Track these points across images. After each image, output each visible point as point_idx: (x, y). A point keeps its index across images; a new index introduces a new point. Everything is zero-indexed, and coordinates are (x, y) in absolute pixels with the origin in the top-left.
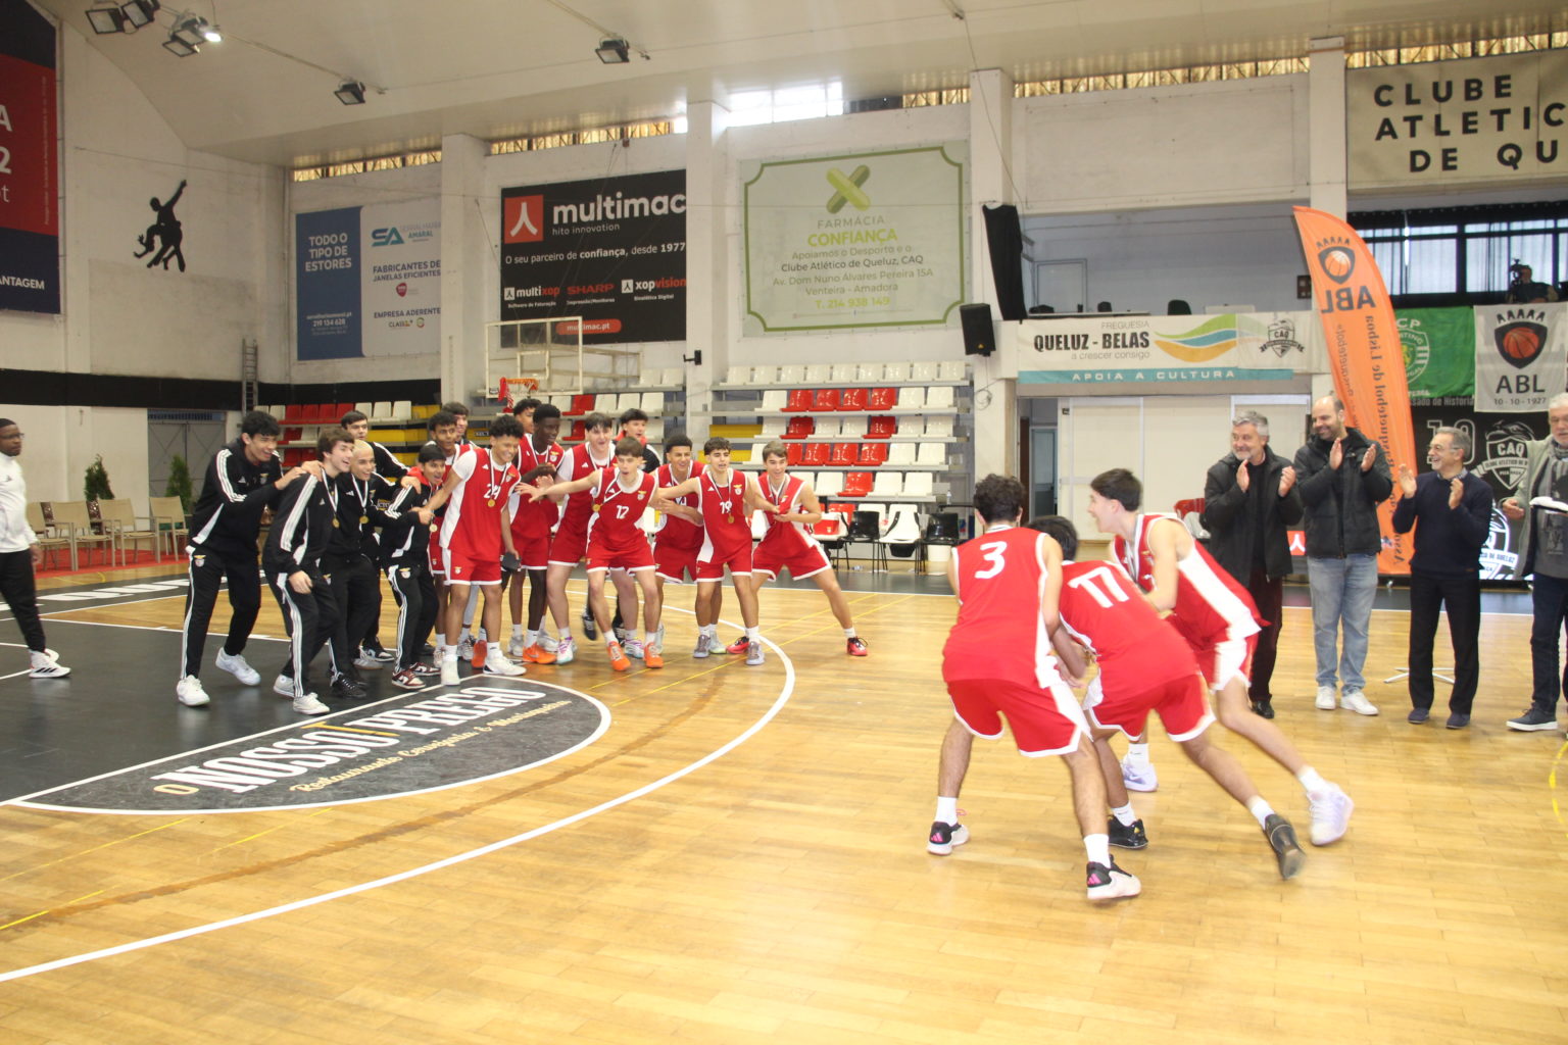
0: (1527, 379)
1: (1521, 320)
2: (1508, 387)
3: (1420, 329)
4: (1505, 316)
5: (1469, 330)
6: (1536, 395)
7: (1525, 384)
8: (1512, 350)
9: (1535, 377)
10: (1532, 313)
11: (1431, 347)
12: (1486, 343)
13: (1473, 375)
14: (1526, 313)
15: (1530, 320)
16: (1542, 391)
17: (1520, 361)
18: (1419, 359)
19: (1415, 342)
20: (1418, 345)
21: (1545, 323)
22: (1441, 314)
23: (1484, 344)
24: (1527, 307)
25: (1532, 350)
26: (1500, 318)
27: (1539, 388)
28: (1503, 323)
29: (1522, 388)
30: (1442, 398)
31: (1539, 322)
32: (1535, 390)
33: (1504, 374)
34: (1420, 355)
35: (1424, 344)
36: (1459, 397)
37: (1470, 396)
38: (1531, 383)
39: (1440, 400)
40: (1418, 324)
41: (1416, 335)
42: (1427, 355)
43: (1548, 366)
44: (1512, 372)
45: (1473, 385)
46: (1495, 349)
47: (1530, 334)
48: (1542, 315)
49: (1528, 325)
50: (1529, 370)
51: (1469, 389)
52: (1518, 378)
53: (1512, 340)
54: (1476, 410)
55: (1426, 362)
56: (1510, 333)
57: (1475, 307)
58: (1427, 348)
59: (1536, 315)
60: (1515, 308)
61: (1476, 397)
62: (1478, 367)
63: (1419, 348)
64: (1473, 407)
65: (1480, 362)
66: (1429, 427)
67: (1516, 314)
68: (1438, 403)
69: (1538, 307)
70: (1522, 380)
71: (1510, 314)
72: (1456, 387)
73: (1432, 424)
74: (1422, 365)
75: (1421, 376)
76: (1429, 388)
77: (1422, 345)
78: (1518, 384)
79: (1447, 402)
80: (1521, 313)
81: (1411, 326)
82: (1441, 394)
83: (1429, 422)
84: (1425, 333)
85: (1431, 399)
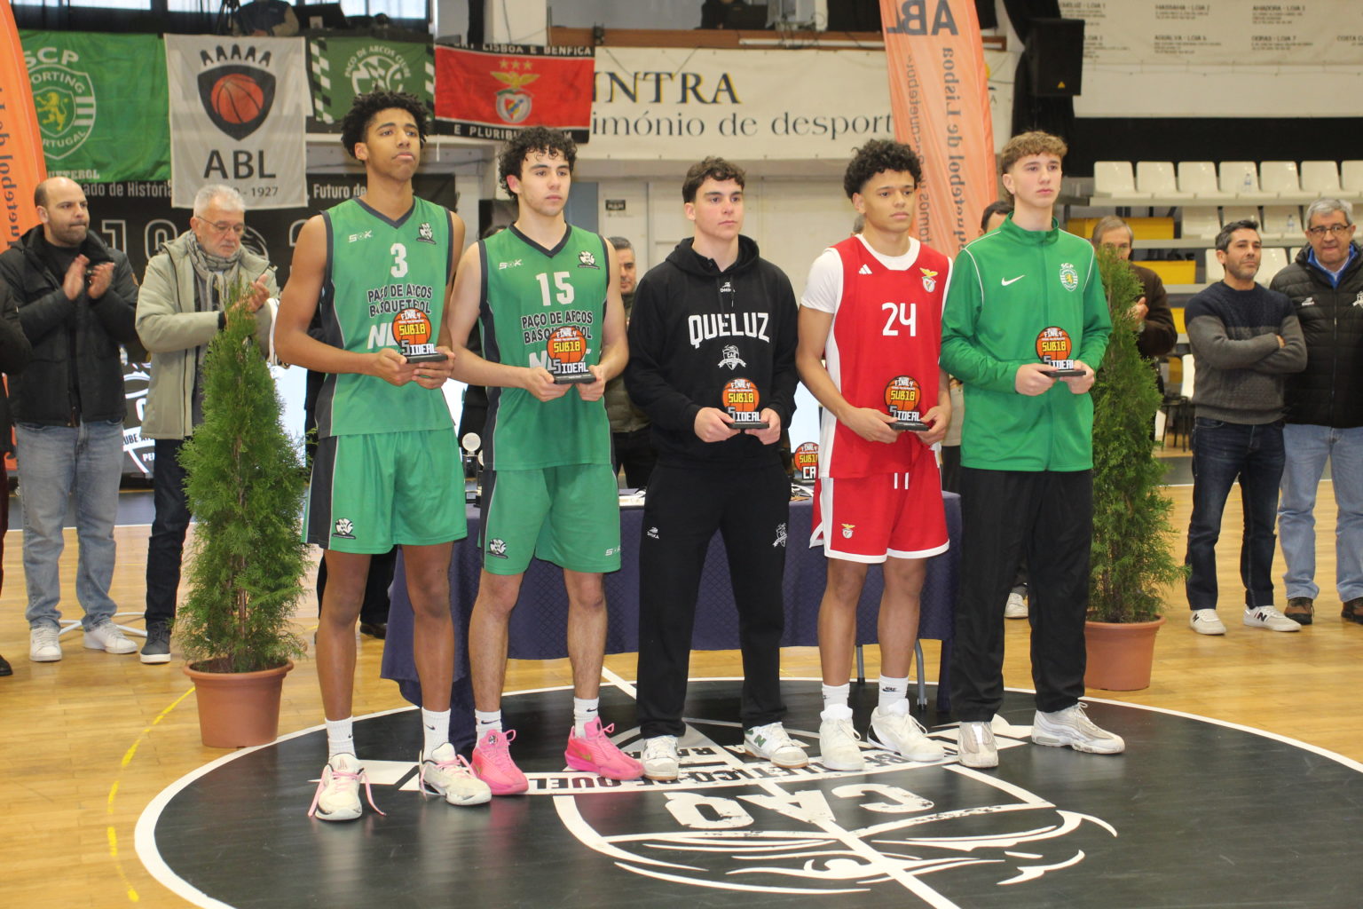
0: (250, 157)
1: (236, 61)
2: (222, 168)
3: (79, 66)
4: (213, 54)
5: (158, 70)
6: (264, 183)
7: (246, 164)
8: (224, 109)
9: (261, 154)
10: (252, 52)
11: (97, 99)
12: (185, 98)
13: (168, 145)
14: (244, 52)
15: (250, 63)
16: (273, 176)
17: (239, 129)
18: (79, 117)
19: (72, 89)
20: (76, 94)
21: (271, 68)
22: (112, 44)
23: (183, 100)
24: (245, 42)
25: (254, 112)
26: (205, 56)
27: (267, 171)
28: (210, 66)
29: (243, 170)
30: (124, 184)
31: (262, 66)
32: (262, 175)
33: (215, 148)
34: (81, 111)
35: (86, 93)
36: (152, 183)
37: (162, 182)
38: (255, 163)
39: (120, 188)
40: (75, 58)
41: (72, 76)
42: (93, 111)
43: (279, 137)
44: (227, 145)
45: (167, 163)
46: (199, 107)
47: (252, 86)
48: (267, 57)
49: (247, 71)
50: (252, 143)
51: (162, 170)
52: (236, 154)
53: (224, 93)
54: (174, 204)
55: (91, 122)
56: (221, 82)
57: (166, 36)
58: (92, 100)
59: (259, 55)
60: (227, 42)
61: (173, 183)
62: (174, 135)
63: (79, 100)
64: (169, 199)
65: (178, 127)
66: (104, 230)
67: (228, 52)
68: (119, 191)
69: (261, 42)
70: (243, 158)
71: (220, 51)
72: (141, 167)
73: (108, 226)
74: (85, 128)
75: (84, 146)
76: (99, 166)
77: (83, 94)
78: (237, 164)
79: (132, 190)
80: (236, 50)
81: (64, 61)
82: (119, 177)
83: (104, 222)
84: (87, 75)
85: (107, 185)
